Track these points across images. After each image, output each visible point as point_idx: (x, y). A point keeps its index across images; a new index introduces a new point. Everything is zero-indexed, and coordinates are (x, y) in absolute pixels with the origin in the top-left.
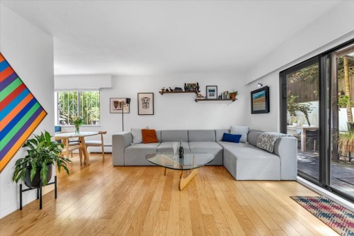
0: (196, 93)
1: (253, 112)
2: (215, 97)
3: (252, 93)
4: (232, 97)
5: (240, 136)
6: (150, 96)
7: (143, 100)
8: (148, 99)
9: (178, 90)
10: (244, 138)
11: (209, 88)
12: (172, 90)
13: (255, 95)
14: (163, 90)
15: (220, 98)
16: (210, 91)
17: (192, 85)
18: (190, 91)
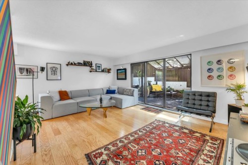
0: (91, 67)
1: (118, 79)
2: (101, 70)
3: (118, 70)
4: (109, 71)
5: (115, 90)
6: (58, 66)
7: (52, 68)
8: (56, 68)
9: (79, 64)
10: (116, 91)
11: (97, 65)
12: (75, 64)
13: (119, 71)
14: (69, 63)
15: (103, 71)
16: (98, 67)
17: (88, 62)
18: (87, 66)
